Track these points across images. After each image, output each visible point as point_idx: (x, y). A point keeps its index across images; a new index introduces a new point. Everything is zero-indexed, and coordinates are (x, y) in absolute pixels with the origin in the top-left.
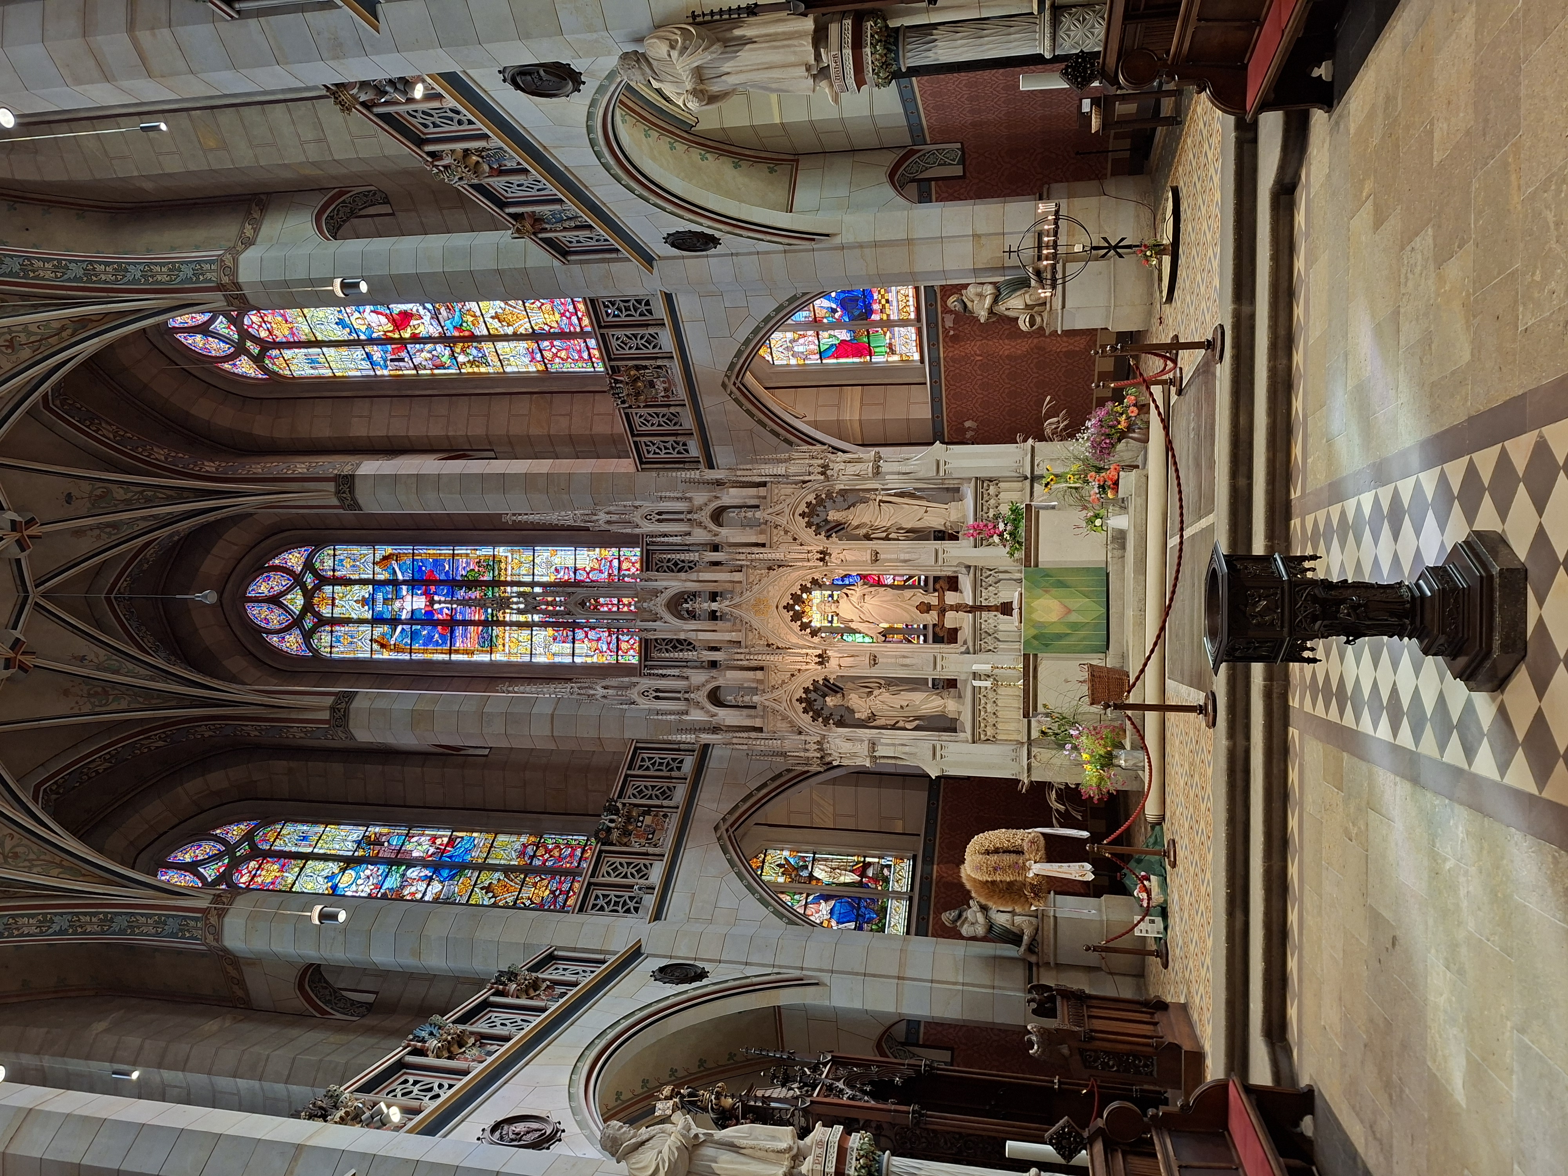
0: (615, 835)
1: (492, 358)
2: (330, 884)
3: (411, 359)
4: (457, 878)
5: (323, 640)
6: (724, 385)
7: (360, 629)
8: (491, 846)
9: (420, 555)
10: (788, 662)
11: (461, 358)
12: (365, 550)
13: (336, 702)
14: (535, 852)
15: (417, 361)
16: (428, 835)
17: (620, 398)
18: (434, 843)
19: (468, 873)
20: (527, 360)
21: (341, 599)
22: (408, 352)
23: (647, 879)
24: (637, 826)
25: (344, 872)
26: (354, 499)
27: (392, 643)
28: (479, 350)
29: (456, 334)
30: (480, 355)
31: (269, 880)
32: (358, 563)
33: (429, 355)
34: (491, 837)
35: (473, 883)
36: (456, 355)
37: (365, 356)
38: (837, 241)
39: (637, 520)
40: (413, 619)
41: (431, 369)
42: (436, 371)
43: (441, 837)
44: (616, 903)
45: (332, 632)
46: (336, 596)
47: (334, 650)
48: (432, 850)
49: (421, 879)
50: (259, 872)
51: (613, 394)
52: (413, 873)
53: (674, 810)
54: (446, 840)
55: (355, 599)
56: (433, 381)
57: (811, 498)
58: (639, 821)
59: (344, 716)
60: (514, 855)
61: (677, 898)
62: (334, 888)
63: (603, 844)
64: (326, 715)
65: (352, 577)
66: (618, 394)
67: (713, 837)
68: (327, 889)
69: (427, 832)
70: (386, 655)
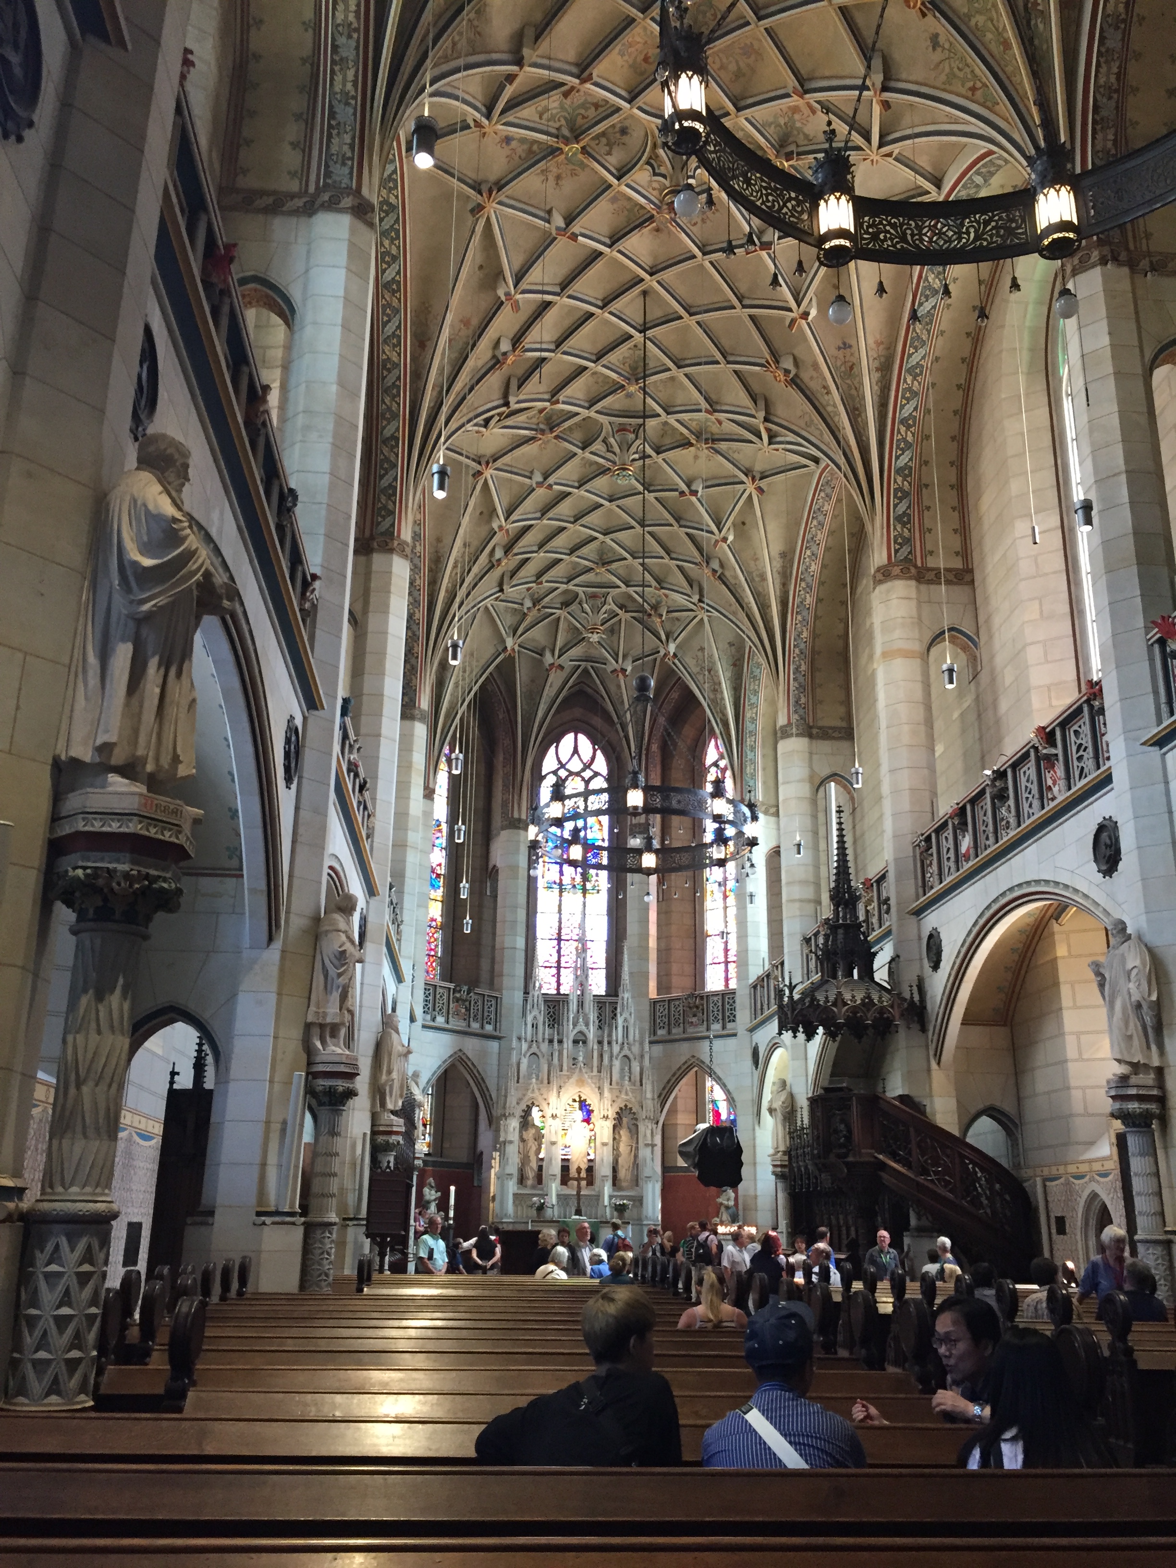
0: (458, 995)
1: (714, 905)
6: (692, 1056)
8: (436, 900)
10: (553, 1098)
20: (713, 925)
24: (461, 1006)
34: (440, 898)
38: (757, 1127)
39: (624, 1016)
43: (441, 869)
51: (692, 993)
53: (467, 1026)
54: (439, 872)
57: (634, 1110)
61: (430, 1035)
64: (516, 815)
66: (692, 996)
67: (457, 1049)
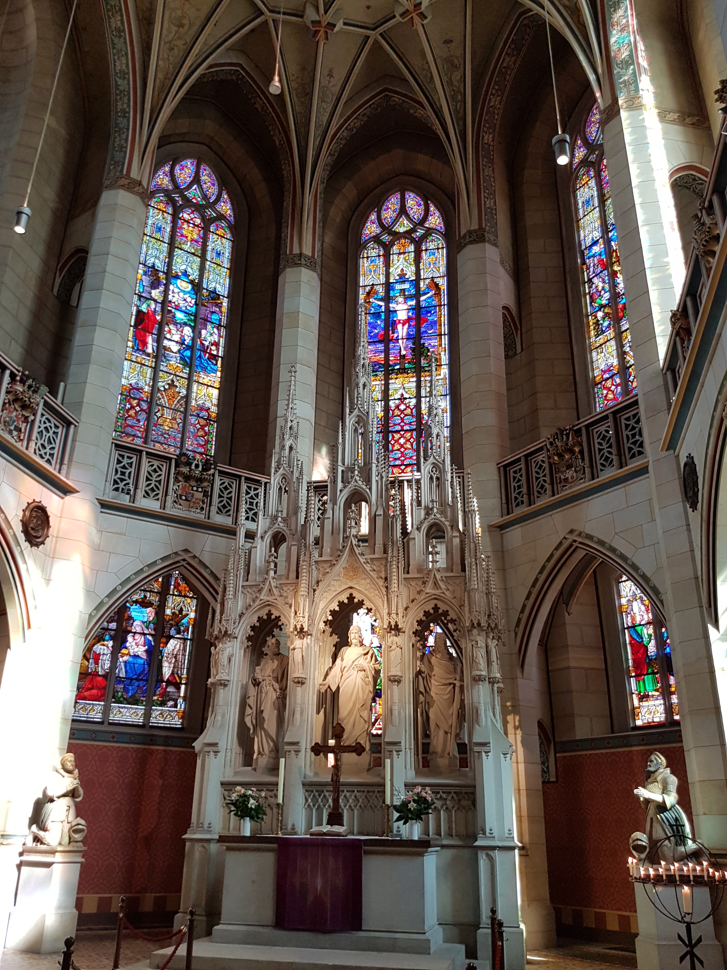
0: (185, 470)
1: (601, 339)
2: (180, 274)
3: (596, 275)
4: (181, 362)
5: (373, 251)
6: (571, 532)
7: (381, 276)
8: (208, 386)
9: (440, 310)
11: (600, 314)
12: (443, 269)
13: (306, 256)
14: (202, 418)
15: (595, 280)
16: (219, 341)
17: (554, 440)
18: (212, 345)
19: (187, 370)
20: (603, 367)
21: (405, 259)
22: (601, 272)
23: (144, 497)
24: (193, 487)
25: (190, 283)
26: (466, 245)
27: (371, 300)
28: (608, 327)
29: (620, 306)
30: (604, 329)
31: (184, 232)
32: (432, 266)
33: (600, 288)
34: (217, 385)
35: (177, 373)
36: (602, 309)
37: (595, 239)
40: (389, 312)
41: (589, 293)
42: (588, 297)
43: (218, 350)
44: (123, 474)
45: (379, 256)
46: (406, 255)
47: (365, 260)
48: (206, 343)
49: (182, 337)
50: (191, 225)
51: (557, 433)
52: (187, 331)
53: (207, 516)
54: (215, 353)
55: (404, 269)
56: (578, 296)
58: (198, 488)
59: (296, 264)
60: (200, 402)
61: (123, 522)
62: (177, 277)
63: (176, 460)
64: (296, 251)
65: (421, 264)
66: (557, 438)
67: (179, 549)
68: (176, 272)
69: (221, 339)
70: (362, 297)
